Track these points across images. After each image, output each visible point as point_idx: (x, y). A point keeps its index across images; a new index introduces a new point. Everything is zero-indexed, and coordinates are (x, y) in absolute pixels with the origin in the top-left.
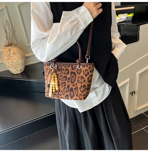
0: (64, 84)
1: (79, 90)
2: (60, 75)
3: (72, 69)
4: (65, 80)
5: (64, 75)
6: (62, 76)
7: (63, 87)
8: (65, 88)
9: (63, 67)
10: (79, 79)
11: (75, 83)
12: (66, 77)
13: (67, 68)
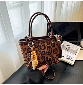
0: (44, 58)
1: (55, 59)
2: (38, 52)
3: (48, 44)
4: (44, 54)
5: (42, 51)
6: (40, 51)
7: (43, 60)
8: (44, 60)
9: (40, 44)
10: (55, 51)
11: (52, 54)
12: (44, 52)
13: (43, 44)
